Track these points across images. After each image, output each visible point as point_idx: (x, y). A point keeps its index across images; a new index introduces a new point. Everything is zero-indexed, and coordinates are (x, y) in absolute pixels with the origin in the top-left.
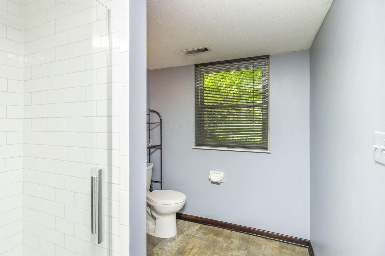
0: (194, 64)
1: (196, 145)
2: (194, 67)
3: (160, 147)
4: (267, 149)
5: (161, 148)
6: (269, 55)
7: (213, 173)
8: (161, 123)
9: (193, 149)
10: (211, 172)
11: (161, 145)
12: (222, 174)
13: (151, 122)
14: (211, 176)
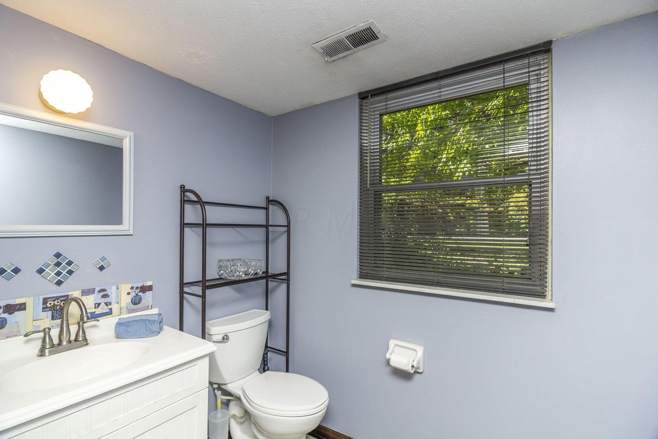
0: (357, 92)
1: (360, 278)
2: (357, 100)
3: (285, 278)
4: (542, 295)
5: (288, 280)
6: (550, 42)
7: (396, 345)
8: (288, 226)
9: (354, 285)
10: (392, 343)
11: (287, 274)
12: (420, 350)
13: (270, 224)
14: (391, 354)
